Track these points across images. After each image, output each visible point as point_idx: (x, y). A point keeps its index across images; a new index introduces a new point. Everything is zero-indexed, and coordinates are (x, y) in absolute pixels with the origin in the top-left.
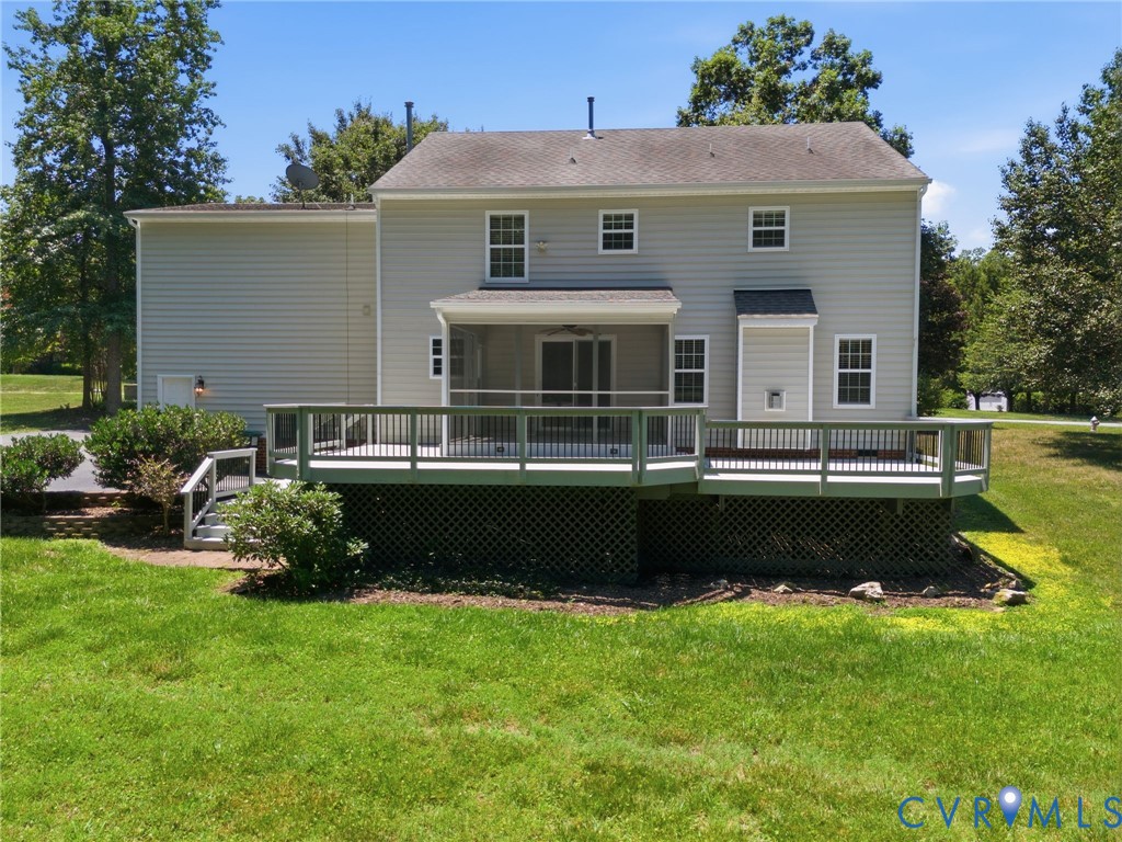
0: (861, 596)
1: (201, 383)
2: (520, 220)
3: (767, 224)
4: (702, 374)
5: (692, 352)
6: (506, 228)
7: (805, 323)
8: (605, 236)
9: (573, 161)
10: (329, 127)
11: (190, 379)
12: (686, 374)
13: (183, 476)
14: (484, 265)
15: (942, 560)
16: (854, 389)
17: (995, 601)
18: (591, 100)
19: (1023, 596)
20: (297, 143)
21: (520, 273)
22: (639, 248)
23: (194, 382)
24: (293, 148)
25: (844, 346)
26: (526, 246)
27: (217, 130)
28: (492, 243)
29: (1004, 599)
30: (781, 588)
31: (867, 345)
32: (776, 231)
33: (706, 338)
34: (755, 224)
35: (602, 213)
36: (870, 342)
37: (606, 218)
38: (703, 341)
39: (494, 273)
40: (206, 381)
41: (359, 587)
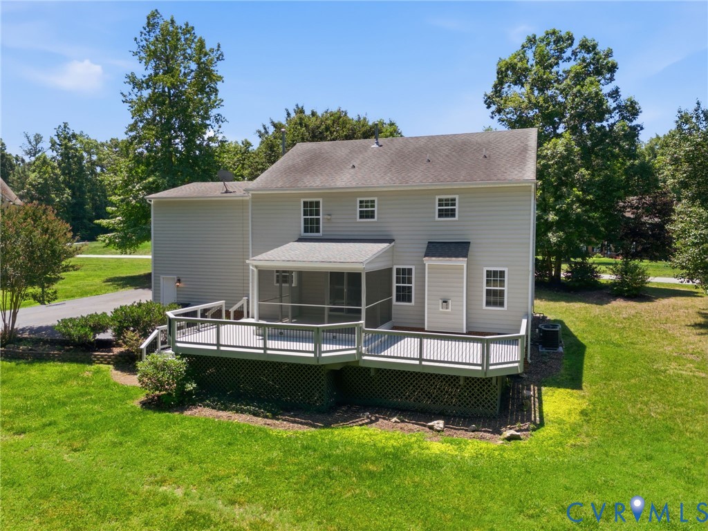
0: (431, 428)
1: (179, 281)
2: (317, 204)
3: (446, 205)
4: (411, 287)
5: (405, 275)
6: (311, 208)
7: (462, 262)
8: (360, 211)
9: (354, 167)
10: (282, 119)
11: (174, 278)
12: (403, 287)
13: (143, 339)
14: (300, 227)
15: (491, 409)
16: (495, 298)
17: (502, 437)
19: (519, 436)
20: (265, 129)
21: (318, 231)
22: (378, 218)
23: (176, 280)
24: (263, 131)
25: (489, 274)
26: (321, 217)
27: (223, 125)
28: (304, 215)
29: (505, 436)
30: (395, 419)
31: (502, 274)
32: (451, 209)
33: (413, 267)
34: (440, 205)
35: (359, 199)
36: (504, 272)
37: (361, 202)
38: (411, 269)
39: (306, 230)
40: (182, 280)
41: (192, 405)
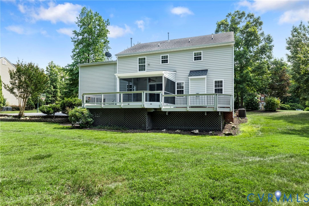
0: (193, 133)
2: (144, 59)
3: (197, 55)
4: (183, 90)
5: (181, 85)
6: (142, 61)
8: (162, 60)
9: (159, 46)
12: (180, 90)
14: (137, 69)
15: (219, 127)
16: (219, 92)
18: (168, 33)
19: (231, 134)
21: (145, 70)
22: (169, 63)
25: (216, 82)
26: (146, 64)
28: (139, 64)
31: (221, 82)
32: (200, 57)
34: (195, 55)
35: (161, 55)
37: (162, 57)
38: (183, 82)
39: (139, 70)
